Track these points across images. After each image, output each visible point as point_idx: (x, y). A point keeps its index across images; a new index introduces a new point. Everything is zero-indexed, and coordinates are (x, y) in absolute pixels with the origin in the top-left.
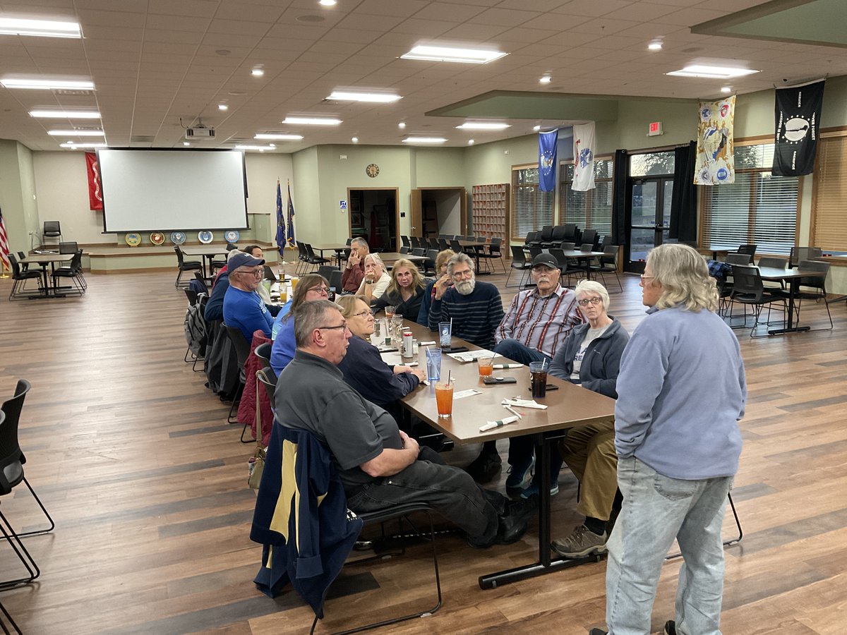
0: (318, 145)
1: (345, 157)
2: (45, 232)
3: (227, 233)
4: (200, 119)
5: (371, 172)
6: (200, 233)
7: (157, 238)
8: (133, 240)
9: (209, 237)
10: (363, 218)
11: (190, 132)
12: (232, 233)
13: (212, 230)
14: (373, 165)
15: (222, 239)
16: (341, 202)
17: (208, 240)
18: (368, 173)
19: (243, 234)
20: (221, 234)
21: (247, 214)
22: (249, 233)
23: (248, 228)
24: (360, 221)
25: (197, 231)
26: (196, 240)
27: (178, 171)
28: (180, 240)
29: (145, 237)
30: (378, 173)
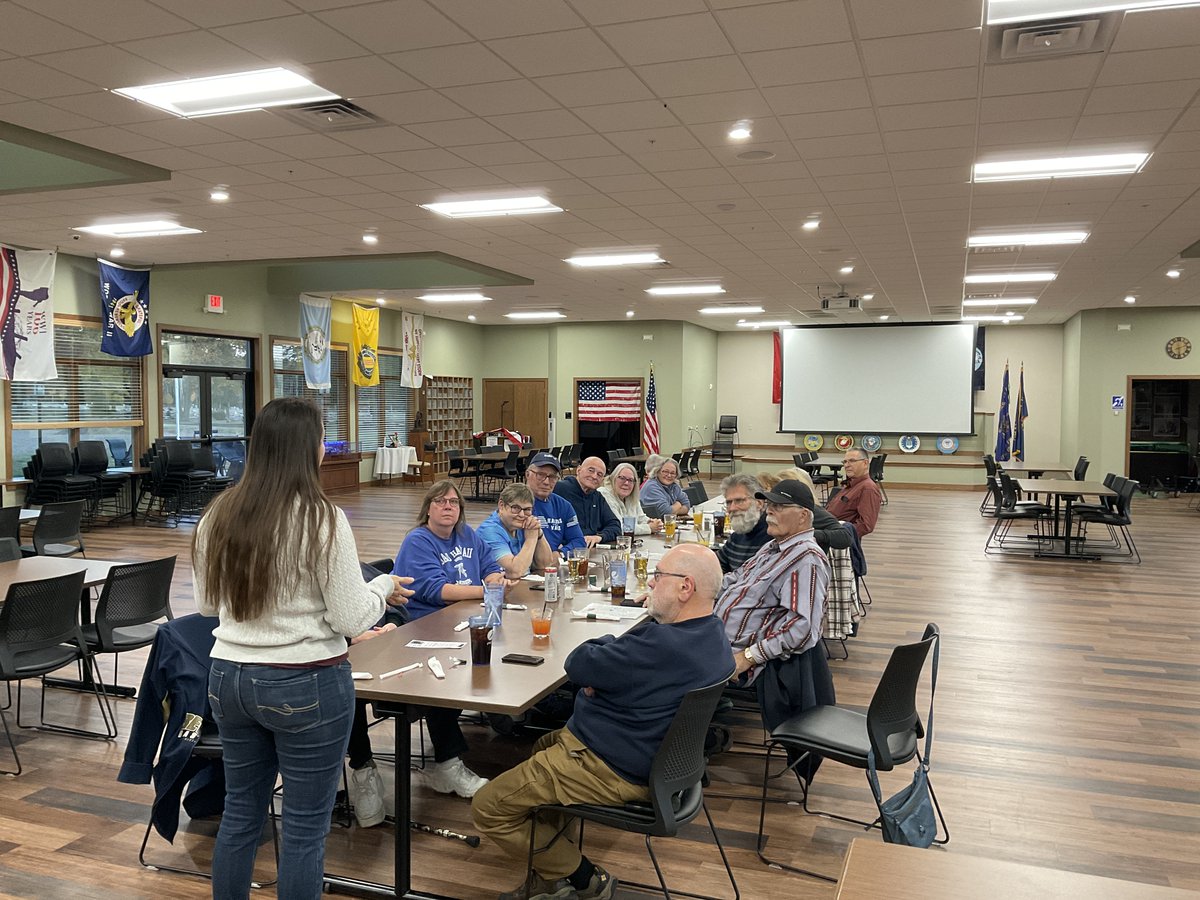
0: (1083, 311)
1: (1127, 327)
2: (721, 428)
3: (940, 439)
4: (843, 285)
5: (1175, 352)
6: (902, 438)
7: (843, 442)
8: (813, 443)
9: (914, 444)
10: (1184, 426)
11: (825, 304)
12: (948, 440)
13: (919, 435)
14: (1179, 339)
15: (933, 448)
16: (1114, 398)
17: (912, 448)
18: (1169, 352)
19: (965, 442)
20: (932, 441)
21: (973, 413)
22: (974, 441)
23: (972, 434)
24: (1178, 431)
25: (899, 435)
26: (895, 448)
27: (884, 354)
28: (873, 446)
29: (829, 439)
30: (1188, 352)
